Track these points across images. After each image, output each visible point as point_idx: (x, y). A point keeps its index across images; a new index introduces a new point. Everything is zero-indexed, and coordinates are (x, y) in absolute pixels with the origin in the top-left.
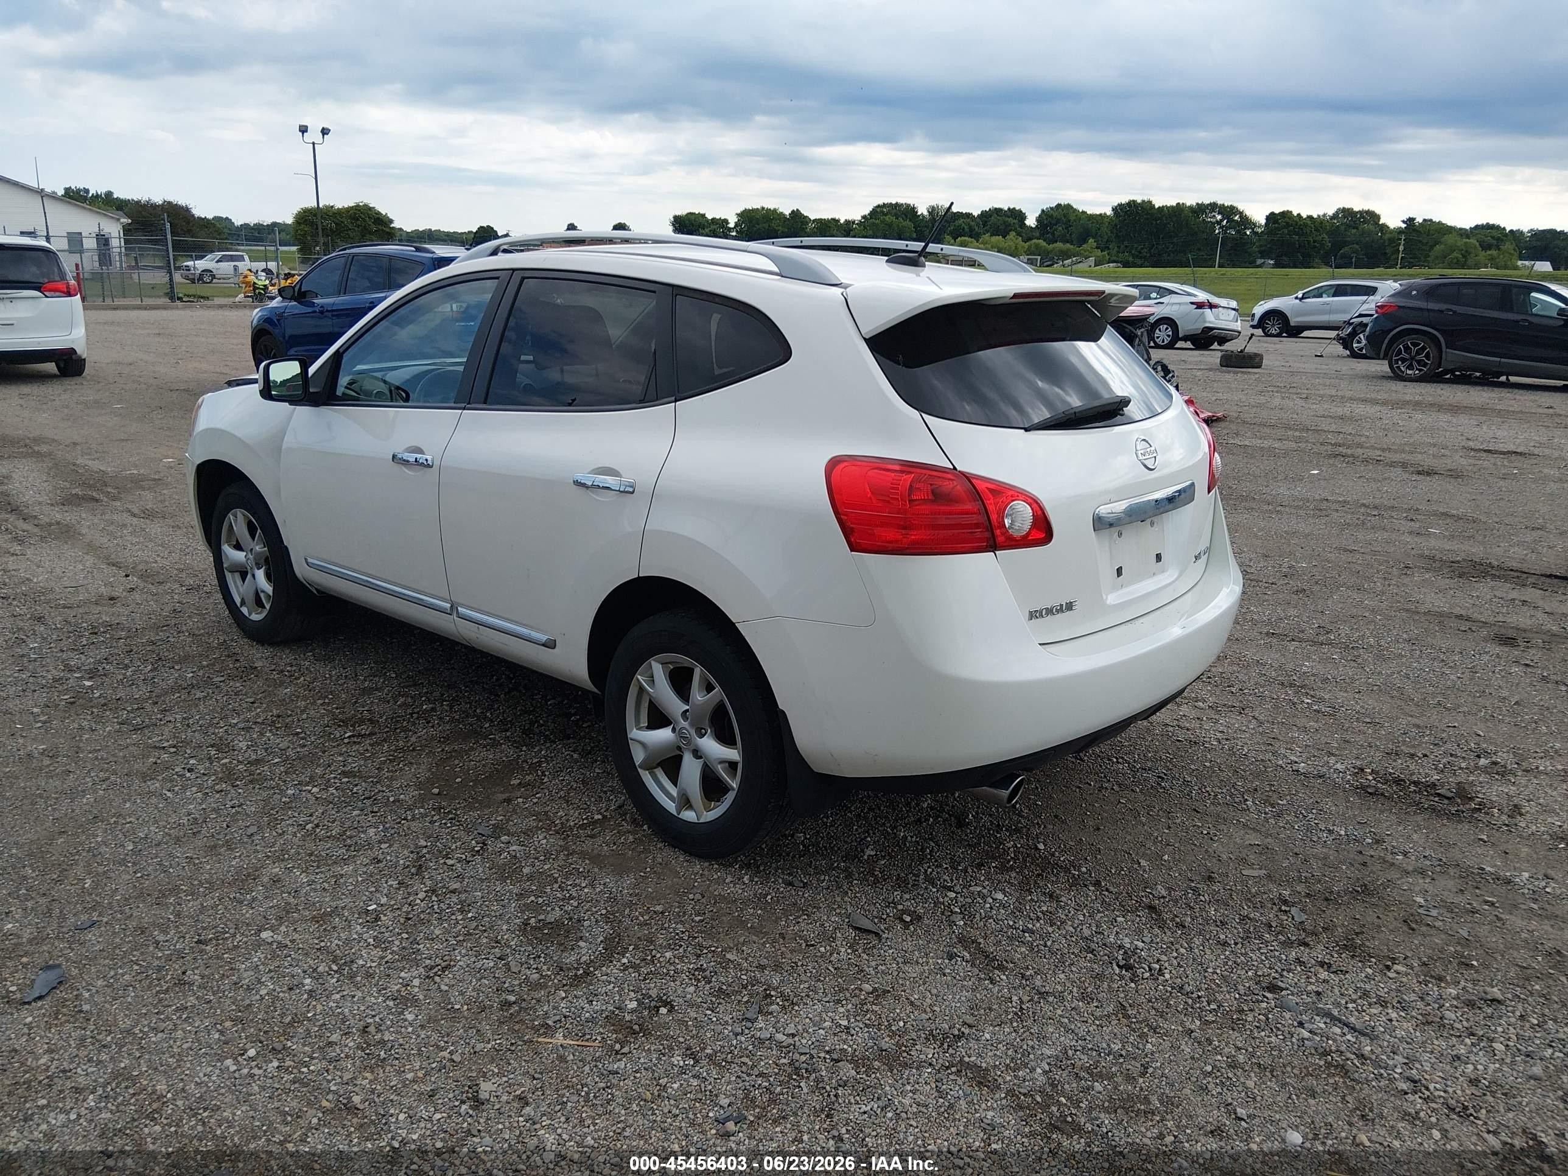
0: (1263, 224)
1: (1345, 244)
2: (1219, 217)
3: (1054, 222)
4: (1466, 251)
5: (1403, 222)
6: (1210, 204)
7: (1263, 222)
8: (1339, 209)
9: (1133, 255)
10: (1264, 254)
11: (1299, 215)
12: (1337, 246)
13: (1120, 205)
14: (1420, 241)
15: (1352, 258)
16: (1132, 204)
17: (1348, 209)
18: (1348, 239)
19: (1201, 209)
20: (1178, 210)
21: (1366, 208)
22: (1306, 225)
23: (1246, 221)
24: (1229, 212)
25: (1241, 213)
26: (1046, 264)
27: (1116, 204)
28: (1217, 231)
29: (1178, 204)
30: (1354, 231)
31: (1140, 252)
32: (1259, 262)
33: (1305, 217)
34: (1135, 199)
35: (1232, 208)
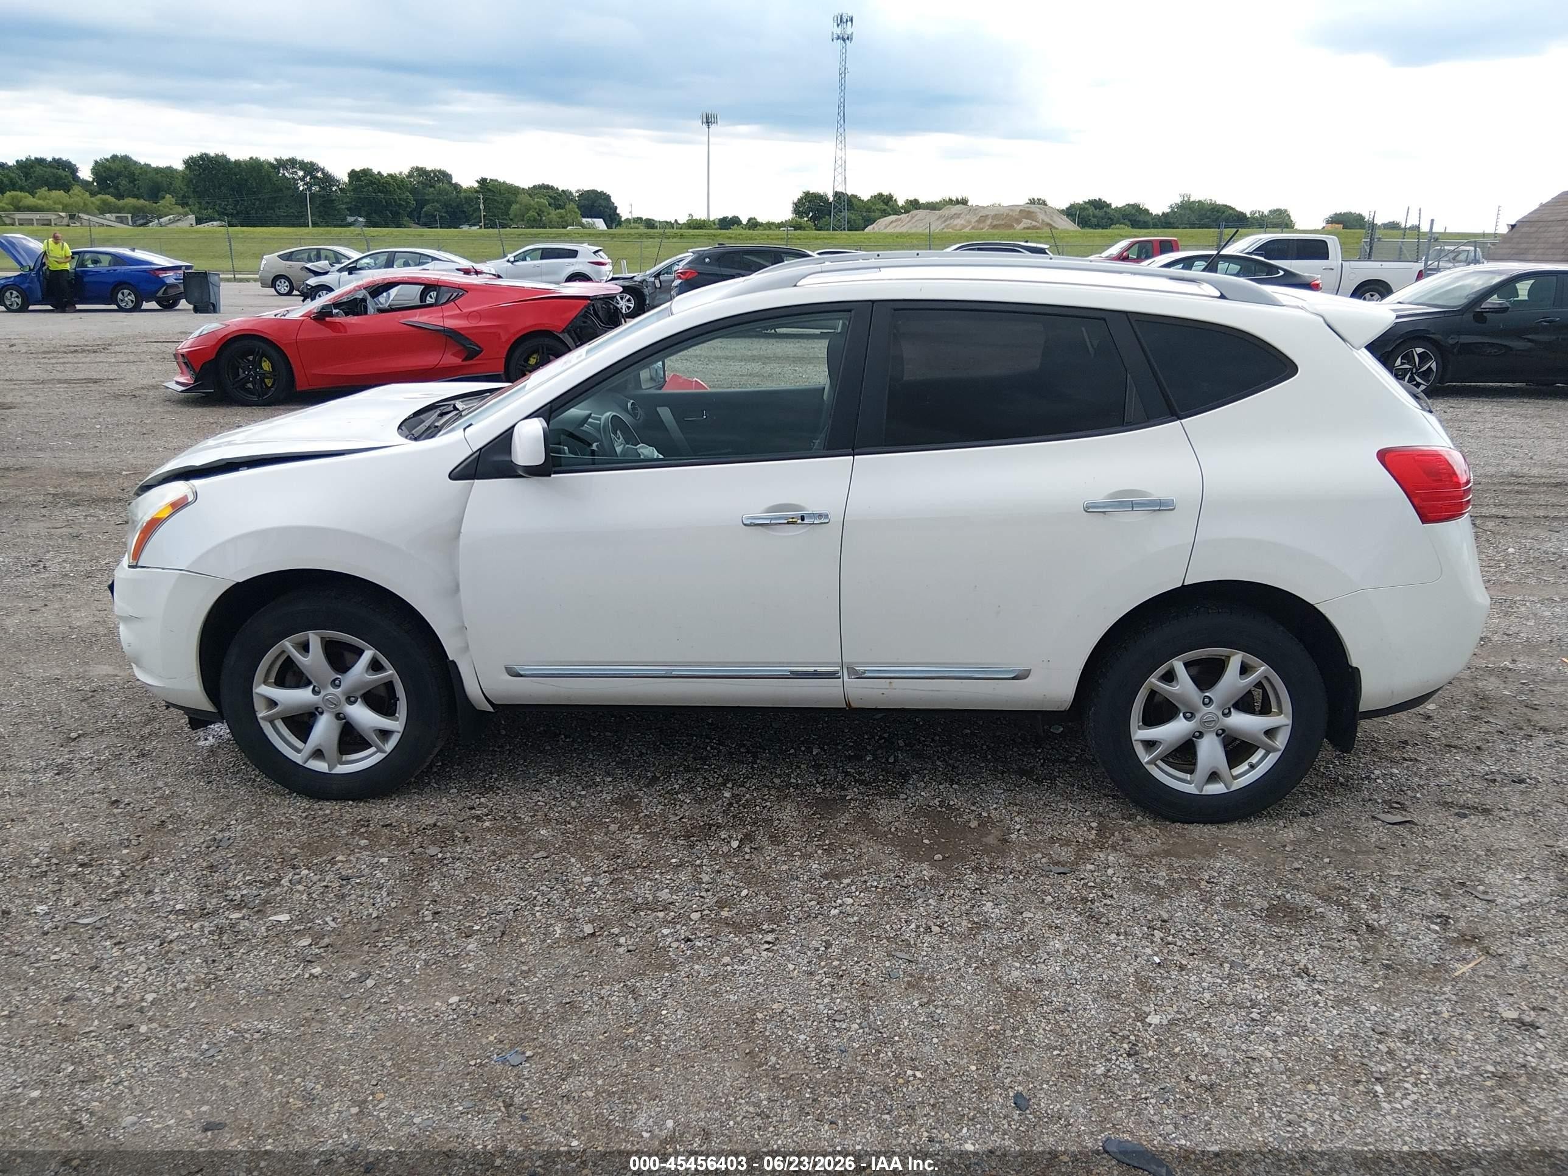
0: (347, 181)
1: (427, 202)
2: (301, 173)
3: (114, 175)
4: (540, 210)
5: (477, 181)
6: (289, 160)
7: (346, 179)
8: (413, 168)
9: (217, 211)
10: (355, 211)
11: (379, 173)
12: (421, 204)
13: (191, 158)
14: (495, 200)
15: (436, 216)
16: (204, 157)
17: (422, 168)
18: (427, 198)
19: (281, 164)
20: (255, 166)
21: (438, 168)
22: (388, 183)
23: (328, 179)
24: (310, 168)
25: (323, 170)
26: (139, 222)
27: (187, 158)
28: (301, 188)
29: (251, 158)
30: (432, 190)
31: (226, 209)
32: (350, 219)
33: (385, 175)
34: (207, 152)
35: (312, 164)
